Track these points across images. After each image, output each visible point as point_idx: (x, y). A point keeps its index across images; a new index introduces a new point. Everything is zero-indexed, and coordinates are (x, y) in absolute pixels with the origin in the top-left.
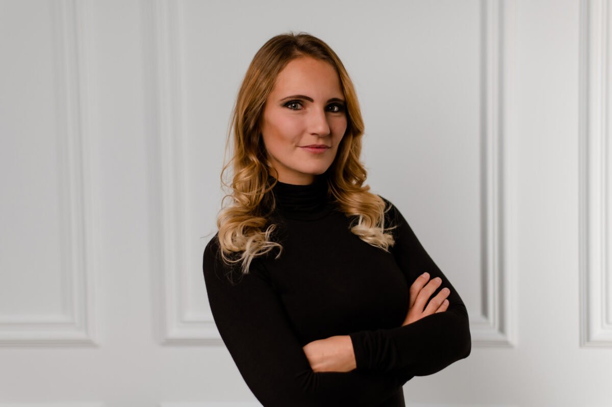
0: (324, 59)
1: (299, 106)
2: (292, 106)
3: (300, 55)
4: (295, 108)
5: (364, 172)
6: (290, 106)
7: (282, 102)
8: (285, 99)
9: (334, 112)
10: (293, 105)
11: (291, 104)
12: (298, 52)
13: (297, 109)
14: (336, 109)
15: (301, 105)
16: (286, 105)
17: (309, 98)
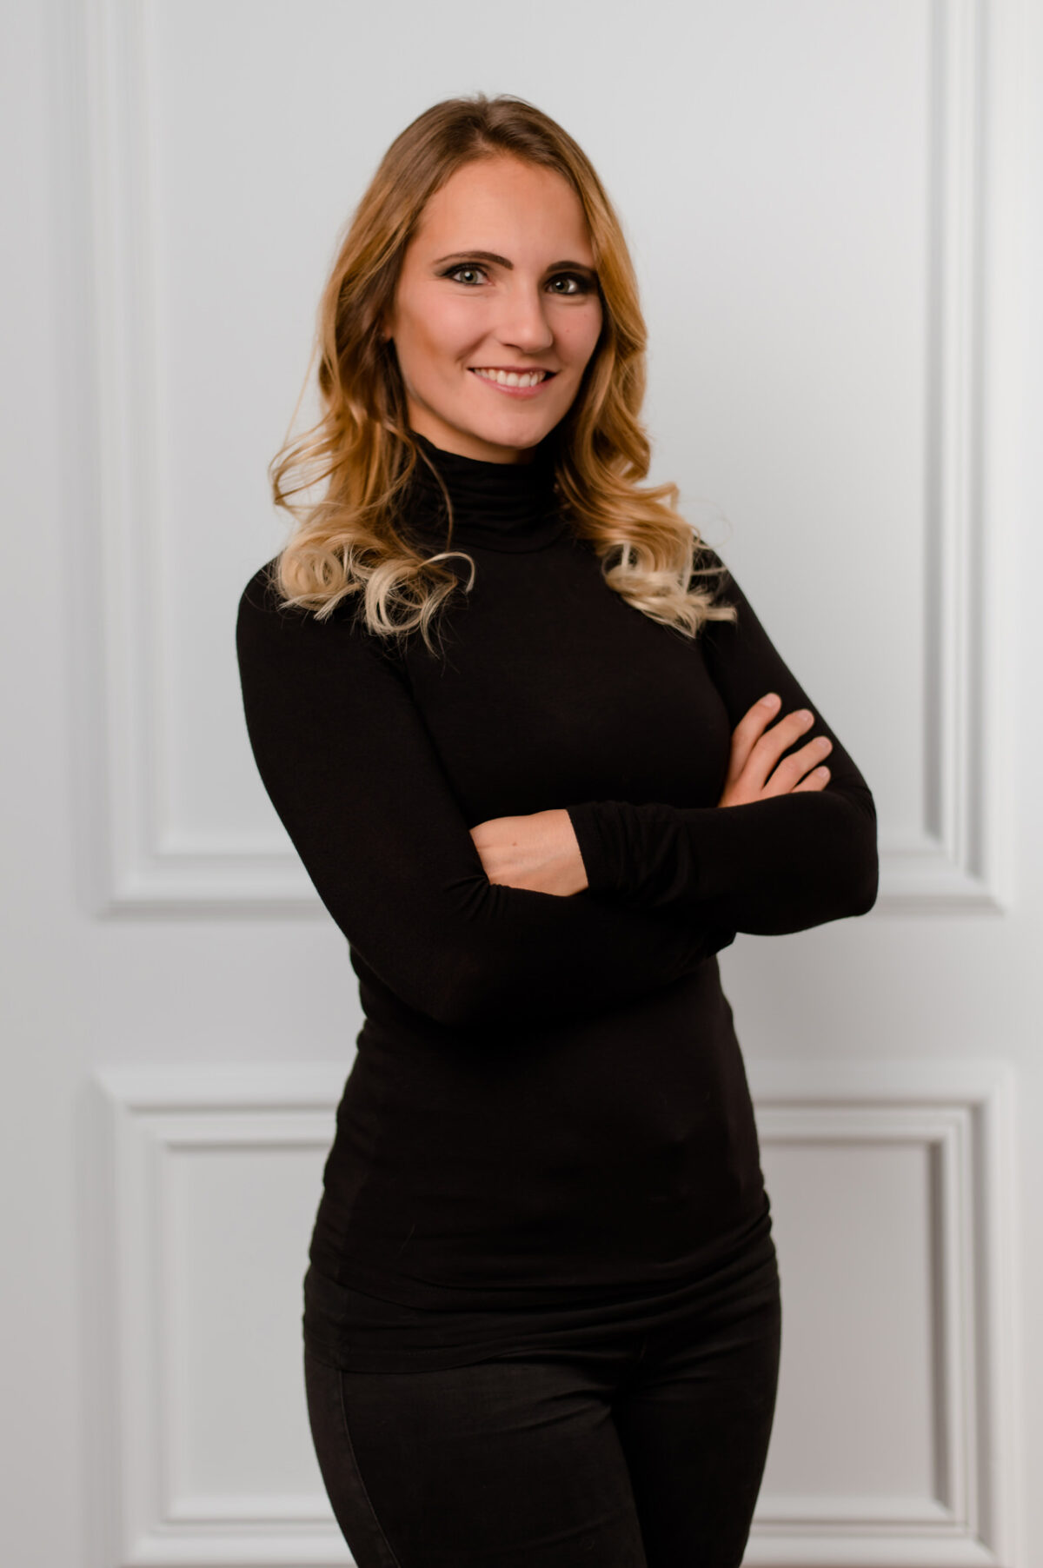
0: (544, 163)
1: (480, 278)
2: (462, 276)
3: (487, 152)
4: (470, 281)
5: (645, 446)
6: (458, 277)
7: (438, 267)
8: (445, 259)
9: (567, 294)
10: (467, 274)
11: (464, 270)
12: (482, 144)
13: (475, 284)
14: (572, 287)
15: (485, 275)
16: (449, 273)
17: (501, 258)
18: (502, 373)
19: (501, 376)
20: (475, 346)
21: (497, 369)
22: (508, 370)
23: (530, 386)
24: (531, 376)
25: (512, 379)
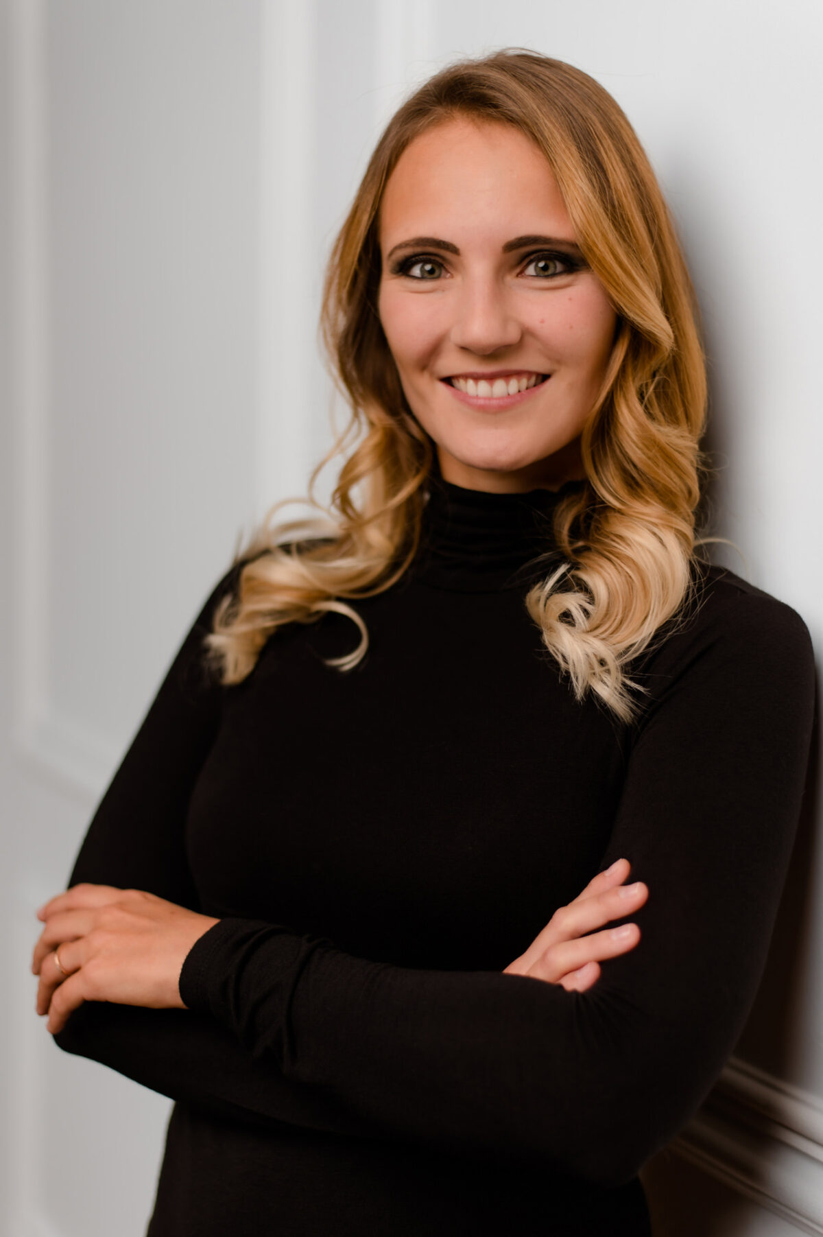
8: (392, 253)
16: (403, 268)
17: (444, 243)
18: (471, 382)
19: (470, 387)
20: (434, 351)
21: (466, 377)
22: (477, 378)
23: (509, 395)
24: (507, 383)
25: (483, 388)
